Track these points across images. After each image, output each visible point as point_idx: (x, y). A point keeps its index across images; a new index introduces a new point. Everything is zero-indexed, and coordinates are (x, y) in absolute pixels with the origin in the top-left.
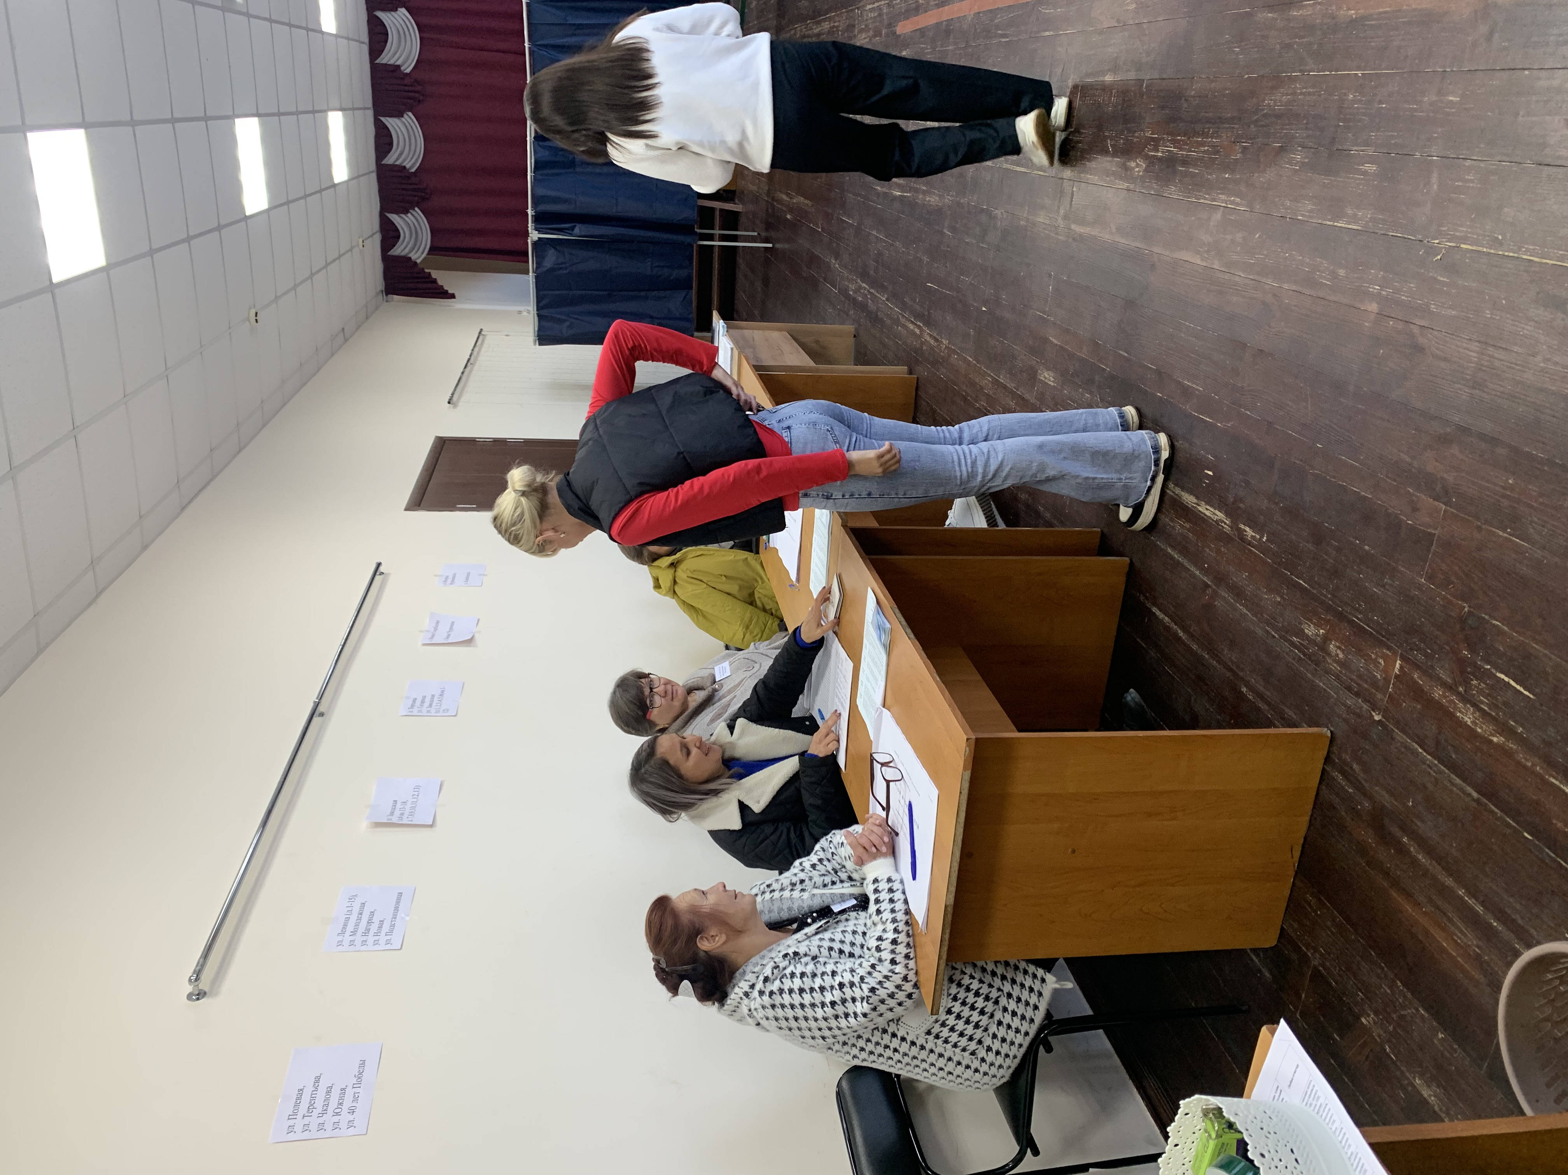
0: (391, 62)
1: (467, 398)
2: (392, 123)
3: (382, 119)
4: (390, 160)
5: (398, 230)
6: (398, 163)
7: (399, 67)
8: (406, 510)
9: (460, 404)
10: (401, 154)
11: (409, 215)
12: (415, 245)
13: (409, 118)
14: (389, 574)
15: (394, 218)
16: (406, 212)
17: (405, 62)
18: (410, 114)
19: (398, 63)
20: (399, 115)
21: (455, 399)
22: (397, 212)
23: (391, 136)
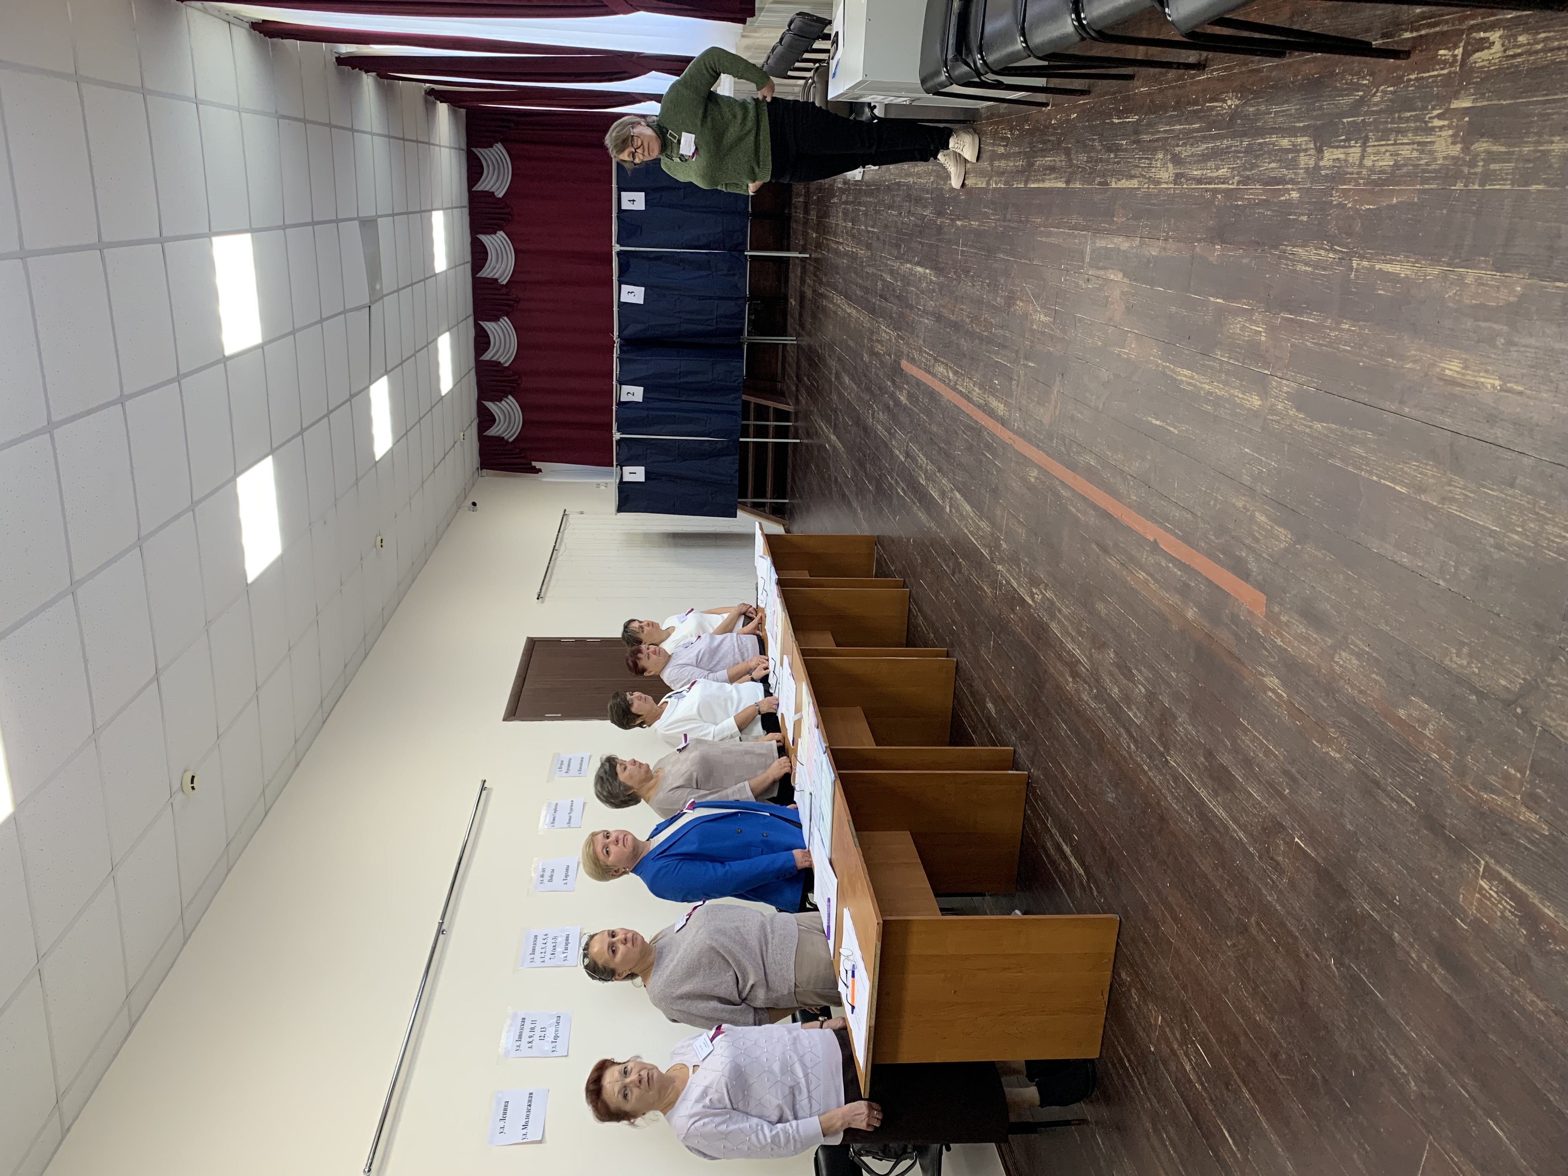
0: (490, 276)
1: (551, 592)
2: (490, 327)
3: (481, 323)
4: (487, 356)
5: (493, 415)
6: (494, 359)
7: (496, 280)
8: (504, 720)
9: (547, 599)
10: (497, 352)
11: (503, 402)
12: (508, 426)
13: (505, 322)
14: (491, 789)
15: (490, 405)
16: (500, 400)
17: (501, 276)
18: (506, 318)
19: (496, 277)
20: (496, 319)
21: (542, 595)
22: (492, 400)
23: (488, 337)
